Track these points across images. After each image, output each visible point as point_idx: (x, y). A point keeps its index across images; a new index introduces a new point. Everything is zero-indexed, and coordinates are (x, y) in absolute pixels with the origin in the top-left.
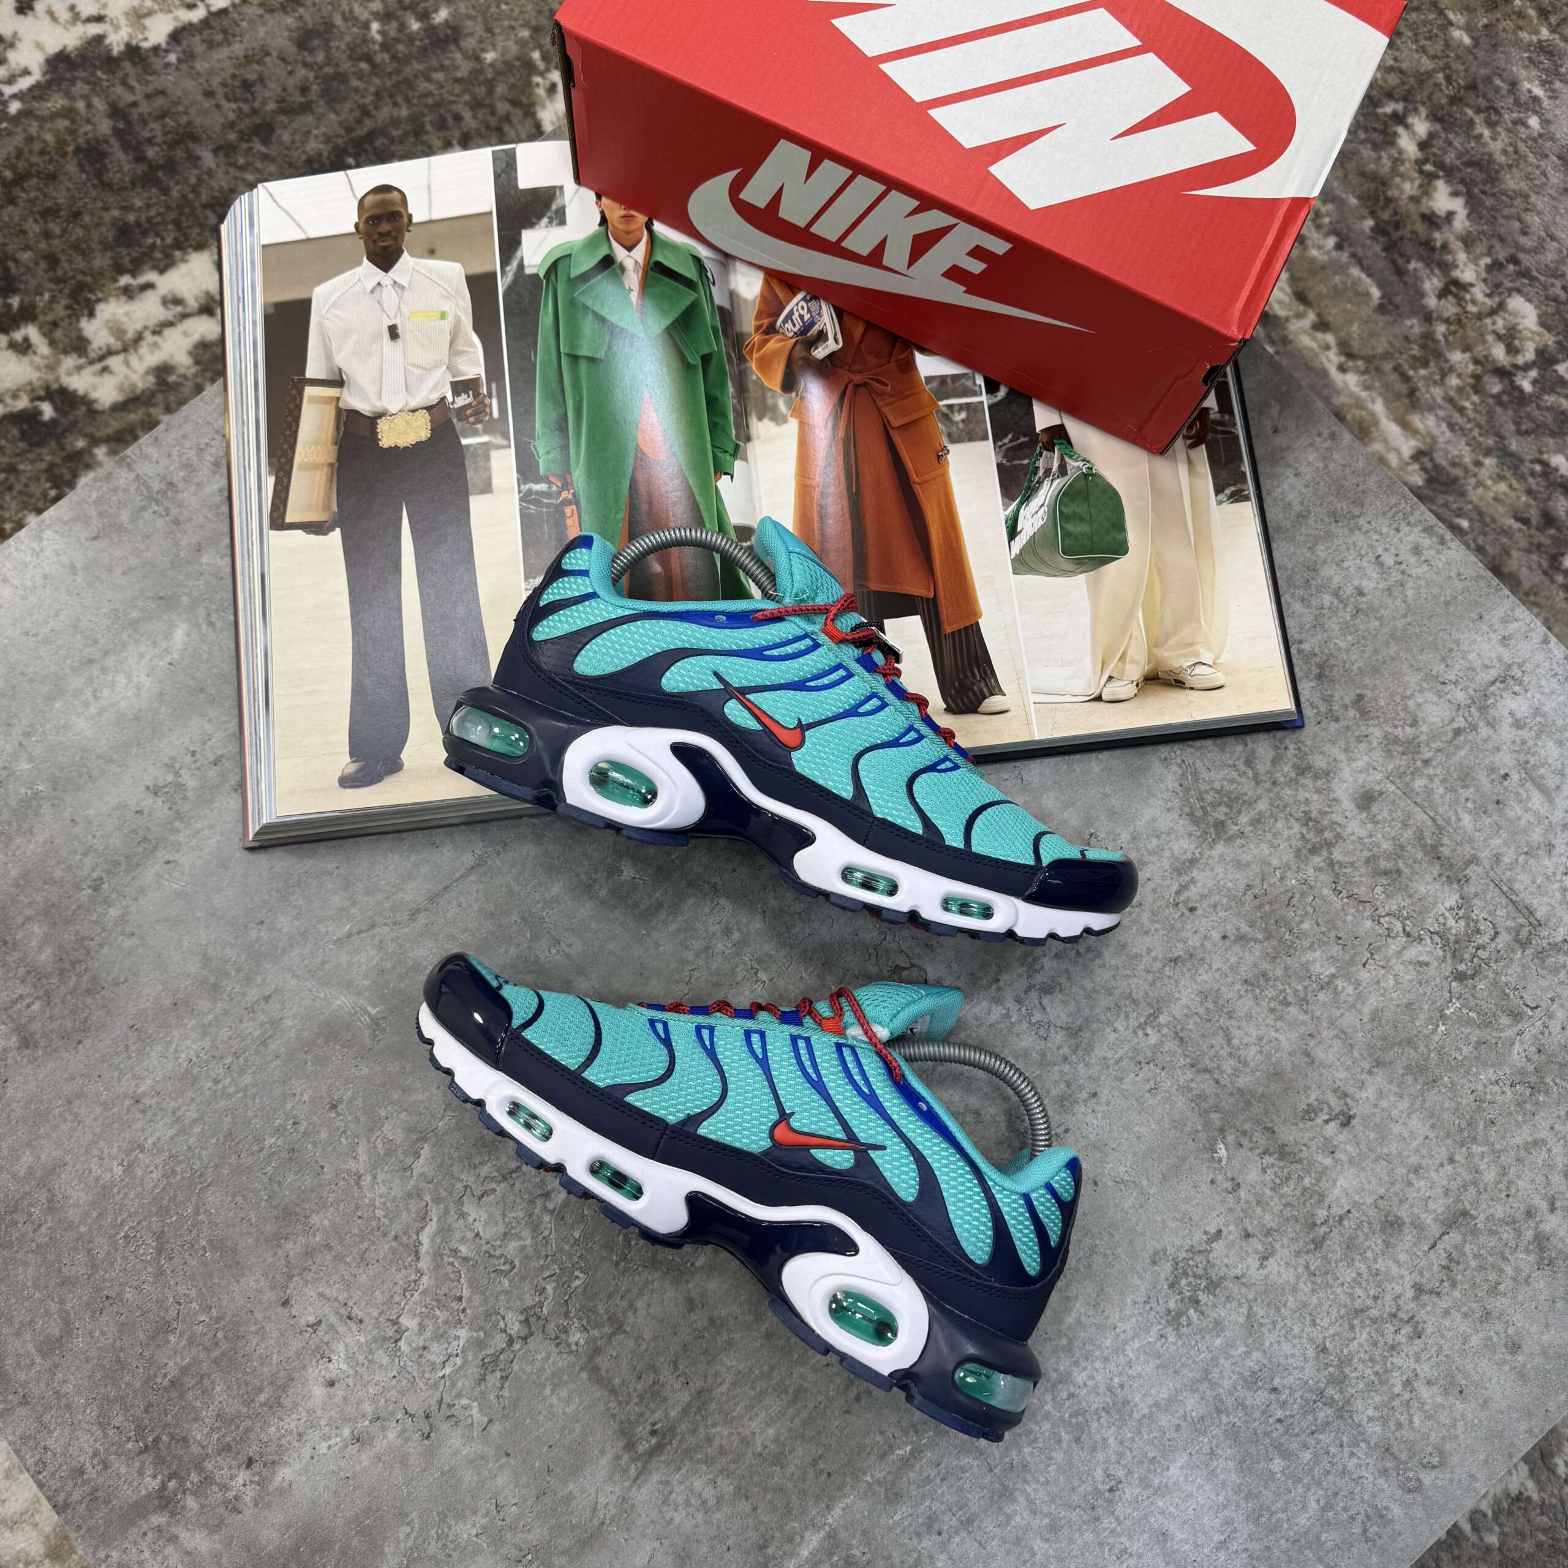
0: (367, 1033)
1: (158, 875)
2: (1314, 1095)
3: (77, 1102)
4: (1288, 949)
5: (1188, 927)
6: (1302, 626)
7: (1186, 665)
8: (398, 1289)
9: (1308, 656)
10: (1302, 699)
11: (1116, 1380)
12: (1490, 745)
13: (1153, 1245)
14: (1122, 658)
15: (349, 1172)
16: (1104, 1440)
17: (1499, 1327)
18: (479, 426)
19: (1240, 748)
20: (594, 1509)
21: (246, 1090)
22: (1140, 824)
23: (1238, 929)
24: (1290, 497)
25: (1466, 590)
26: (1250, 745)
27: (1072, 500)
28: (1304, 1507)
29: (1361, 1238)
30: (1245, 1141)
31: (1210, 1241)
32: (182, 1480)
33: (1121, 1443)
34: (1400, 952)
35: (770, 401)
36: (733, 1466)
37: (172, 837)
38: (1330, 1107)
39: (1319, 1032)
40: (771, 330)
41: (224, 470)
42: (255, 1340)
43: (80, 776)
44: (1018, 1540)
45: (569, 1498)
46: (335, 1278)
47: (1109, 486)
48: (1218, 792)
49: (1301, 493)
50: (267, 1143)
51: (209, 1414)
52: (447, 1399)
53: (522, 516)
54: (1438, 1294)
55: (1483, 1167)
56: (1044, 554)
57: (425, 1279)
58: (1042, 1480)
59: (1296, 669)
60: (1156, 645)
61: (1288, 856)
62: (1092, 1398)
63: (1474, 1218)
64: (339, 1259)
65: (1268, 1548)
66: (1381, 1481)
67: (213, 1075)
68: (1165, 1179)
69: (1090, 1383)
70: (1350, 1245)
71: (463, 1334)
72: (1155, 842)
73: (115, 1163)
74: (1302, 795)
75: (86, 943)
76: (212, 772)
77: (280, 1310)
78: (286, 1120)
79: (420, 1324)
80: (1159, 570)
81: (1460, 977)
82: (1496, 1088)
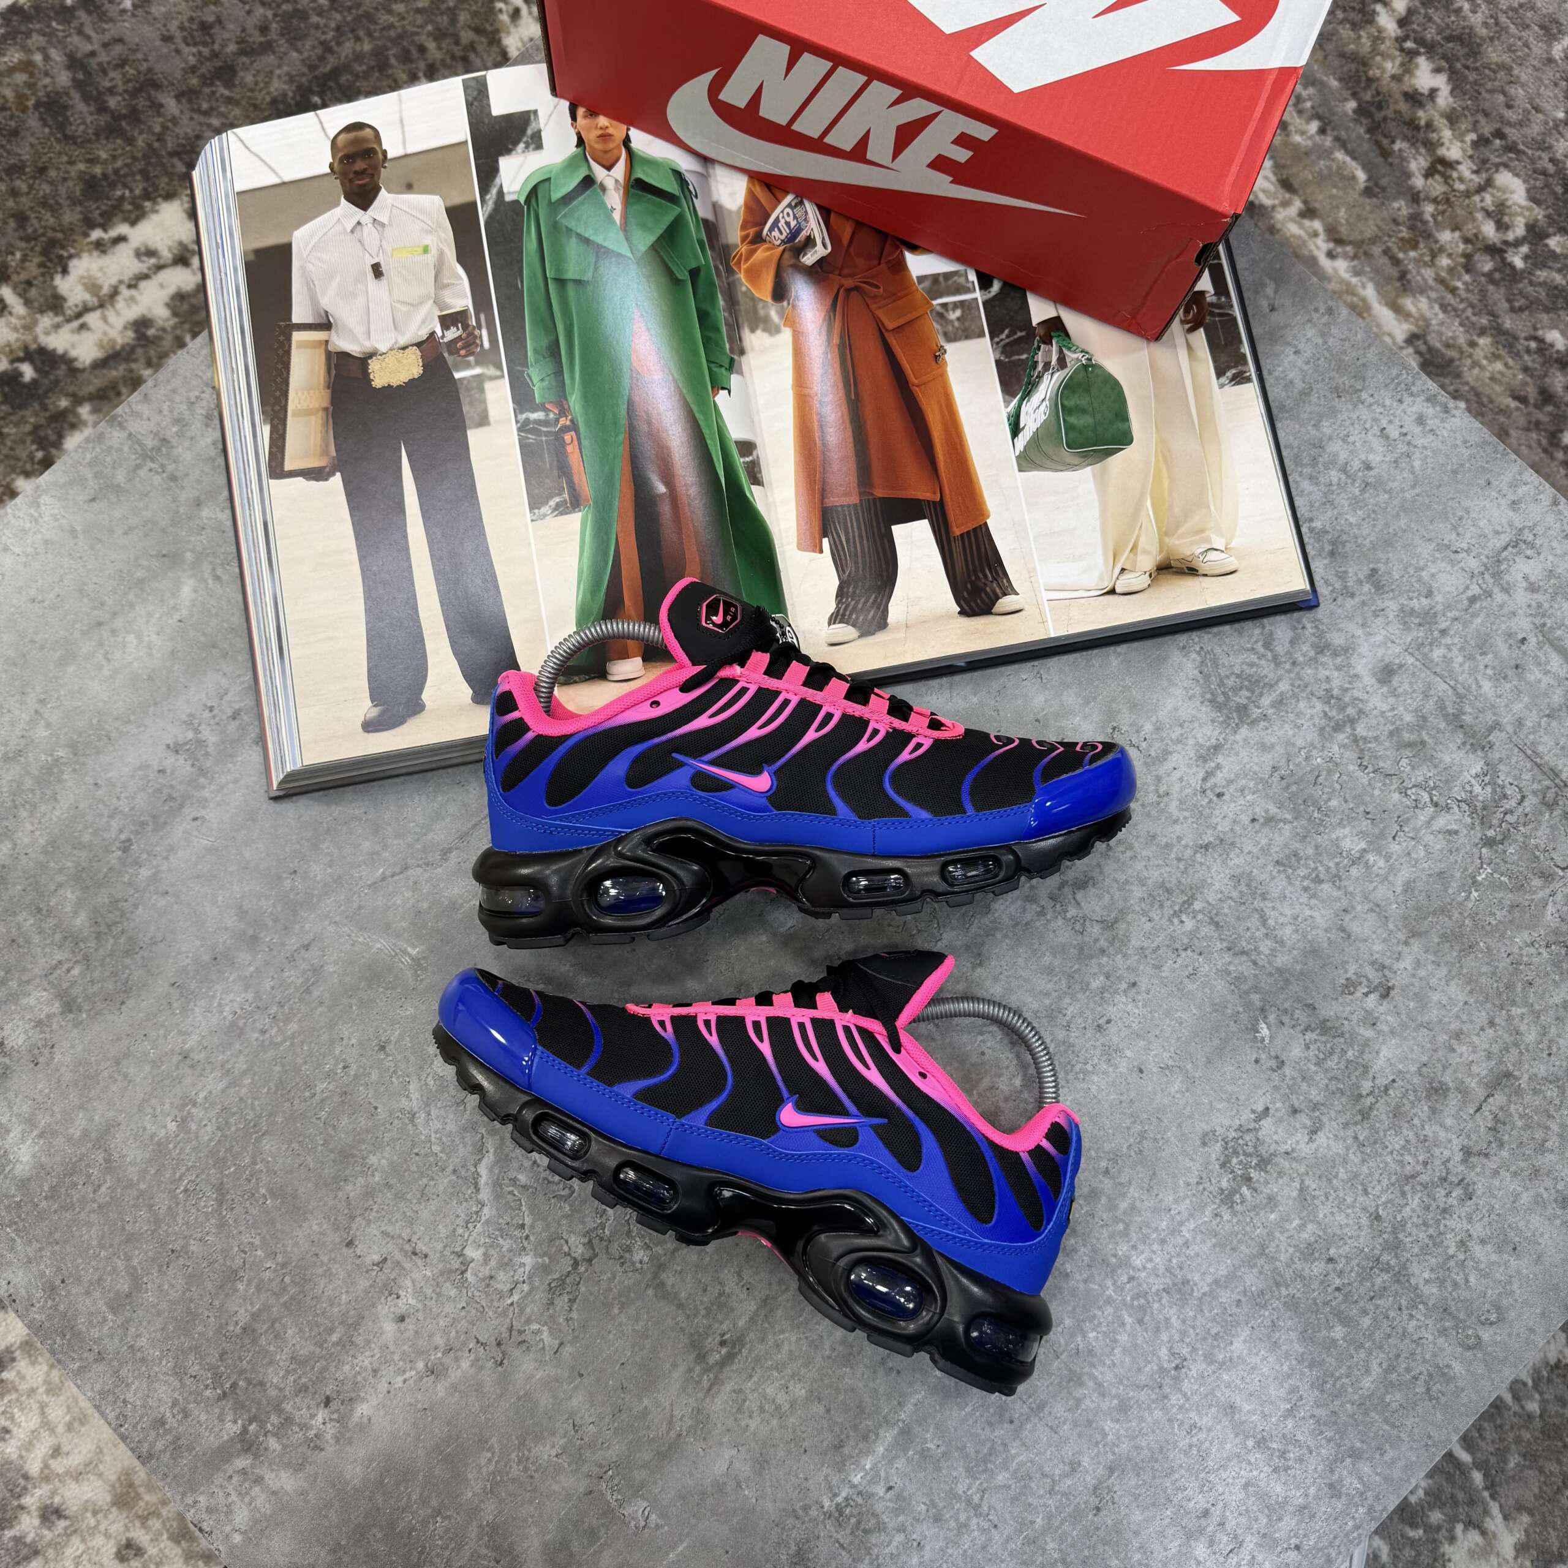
0: (409, 974)
1: (186, 832)
2: (1352, 969)
3: (125, 1063)
4: (1318, 827)
5: (1217, 812)
6: (1312, 506)
7: (1197, 552)
8: (460, 1222)
9: (1320, 534)
10: (1316, 578)
11: (1174, 1261)
12: (1506, 610)
13: (1202, 1126)
14: (1134, 549)
15: (402, 1111)
16: (1167, 1320)
17: (1548, 1183)
18: (471, 359)
19: (1257, 631)
20: (670, 1422)
21: (293, 1036)
22: (1162, 714)
23: (1267, 811)
24: (1291, 375)
25: (1472, 457)
26: (1268, 628)
27: (1074, 392)
28: (1368, 1371)
29: (1408, 1106)
30: (1286, 1019)
31: (1258, 1120)
32: (262, 1424)
33: (1184, 1321)
34: (1428, 823)
35: (762, 312)
36: (803, 1371)
37: (197, 794)
38: (1368, 980)
39: (1353, 908)
40: (758, 239)
41: (217, 422)
42: (323, 1282)
43: (99, 740)
44: (1089, 1423)
45: (645, 1412)
46: (397, 1216)
47: (1110, 375)
48: (1238, 676)
49: (1302, 371)
50: (318, 1089)
51: (282, 1358)
52: (517, 1325)
53: (522, 446)
54: (1486, 1155)
55: (1523, 1028)
56: (1048, 448)
57: (486, 1210)
58: (1108, 1362)
59: (1309, 548)
60: (1167, 534)
61: (1312, 736)
62: (1151, 1280)
63: (1517, 1079)
64: (399, 1196)
65: (1334, 1413)
66: (1441, 1340)
67: (259, 1025)
68: (1209, 1061)
69: (1149, 1266)
70: (1397, 1113)
71: (528, 1260)
72: (1178, 731)
73: (169, 1119)
74: (1323, 673)
75: (121, 904)
76: (232, 726)
77: (345, 1250)
78: (336, 1064)
79: (484, 1254)
80: (1165, 459)
81: (1490, 843)
82: (1532, 950)
